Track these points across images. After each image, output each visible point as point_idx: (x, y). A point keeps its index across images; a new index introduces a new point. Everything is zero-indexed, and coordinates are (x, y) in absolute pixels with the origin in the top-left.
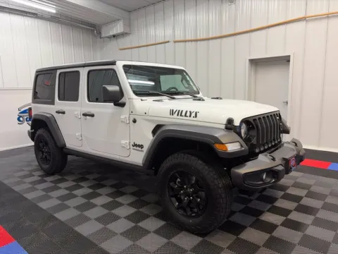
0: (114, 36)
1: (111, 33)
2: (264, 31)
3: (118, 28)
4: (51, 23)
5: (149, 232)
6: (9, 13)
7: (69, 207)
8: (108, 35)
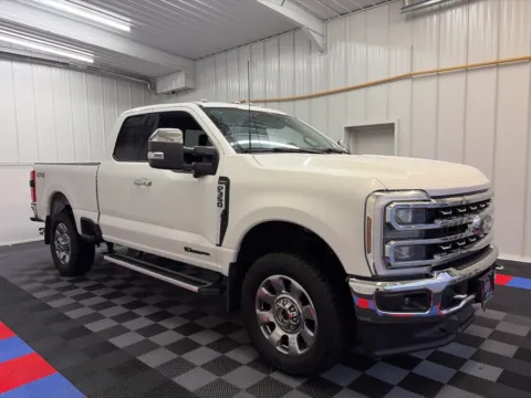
0: (173, 92)
1: (169, 89)
2: (362, 90)
3: (179, 82)
4: (89, 76)
5: (241, 365)
6: (31, 63)
7: (129, 331)
8: (164, 91)
